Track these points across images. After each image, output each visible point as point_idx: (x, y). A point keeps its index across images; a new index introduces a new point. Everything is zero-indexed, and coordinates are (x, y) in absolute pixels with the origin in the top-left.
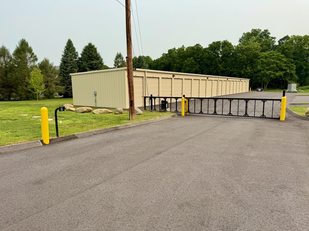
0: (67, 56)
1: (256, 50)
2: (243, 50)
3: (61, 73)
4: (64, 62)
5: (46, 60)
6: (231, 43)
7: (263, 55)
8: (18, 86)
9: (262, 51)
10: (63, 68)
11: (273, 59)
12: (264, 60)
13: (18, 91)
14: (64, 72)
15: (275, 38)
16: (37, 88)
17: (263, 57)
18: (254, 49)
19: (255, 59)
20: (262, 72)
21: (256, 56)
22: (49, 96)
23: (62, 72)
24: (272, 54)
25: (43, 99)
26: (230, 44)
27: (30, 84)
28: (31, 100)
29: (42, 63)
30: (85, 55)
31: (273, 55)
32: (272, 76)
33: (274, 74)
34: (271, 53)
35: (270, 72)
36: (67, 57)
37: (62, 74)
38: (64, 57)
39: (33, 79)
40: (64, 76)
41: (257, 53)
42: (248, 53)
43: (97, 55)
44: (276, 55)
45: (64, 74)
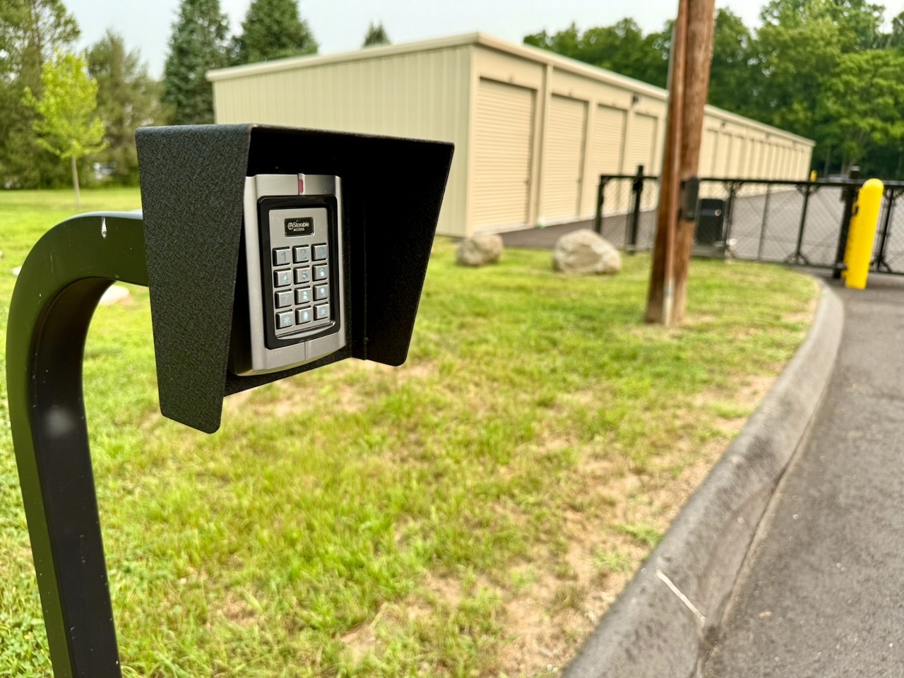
0: (191, 26)
1: (829, 43)
2: (785, 42)
3: (168, 93)
4: (181, 51)
5: (112, 40)
6: (740, 18)
7: (853, 62)
8: (7, 131)
9: (845, 50)
10: (176, 74)
11: (884, 76)
12: (854, 80)
13: (12, 152)
14: (179, 89)
15: (881, 9)
16: (70, 136)
17: (851, 69)
18: (822, 39)
19: (822, 75)
20: (845, 121)
21: (827, 66)
22: (128, 176)
23: (173, 89)
24: (879, 62)
25: (106, 185)
26: (738, 22)
27: (39, 116)
28: (61, 188)
29: (97, 48)
30: (257, 26)
31: (886, 64)
32: (877, 136)
33: (886, 132)
34: (879, 57)
35: (871, 121)
36: (192, 32)
37: (172, 98)
38: (182, 29)
39: (55, 94)
40: (180, 104)
41: (833, 56)
42: (799, 53)
43: (300, 27)
44: (895, 66)
45: (181, 97)
